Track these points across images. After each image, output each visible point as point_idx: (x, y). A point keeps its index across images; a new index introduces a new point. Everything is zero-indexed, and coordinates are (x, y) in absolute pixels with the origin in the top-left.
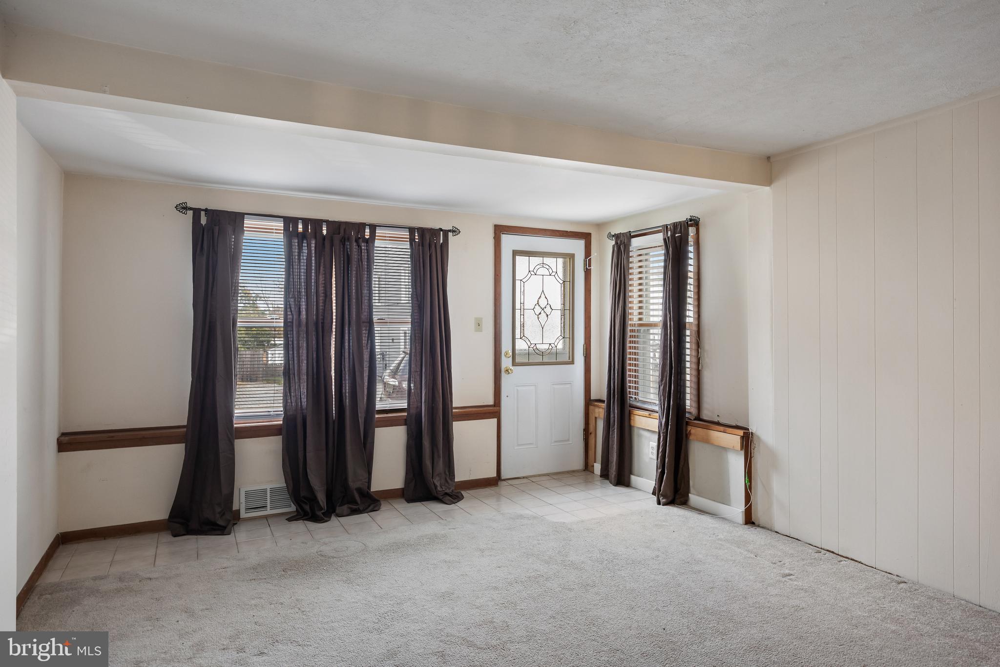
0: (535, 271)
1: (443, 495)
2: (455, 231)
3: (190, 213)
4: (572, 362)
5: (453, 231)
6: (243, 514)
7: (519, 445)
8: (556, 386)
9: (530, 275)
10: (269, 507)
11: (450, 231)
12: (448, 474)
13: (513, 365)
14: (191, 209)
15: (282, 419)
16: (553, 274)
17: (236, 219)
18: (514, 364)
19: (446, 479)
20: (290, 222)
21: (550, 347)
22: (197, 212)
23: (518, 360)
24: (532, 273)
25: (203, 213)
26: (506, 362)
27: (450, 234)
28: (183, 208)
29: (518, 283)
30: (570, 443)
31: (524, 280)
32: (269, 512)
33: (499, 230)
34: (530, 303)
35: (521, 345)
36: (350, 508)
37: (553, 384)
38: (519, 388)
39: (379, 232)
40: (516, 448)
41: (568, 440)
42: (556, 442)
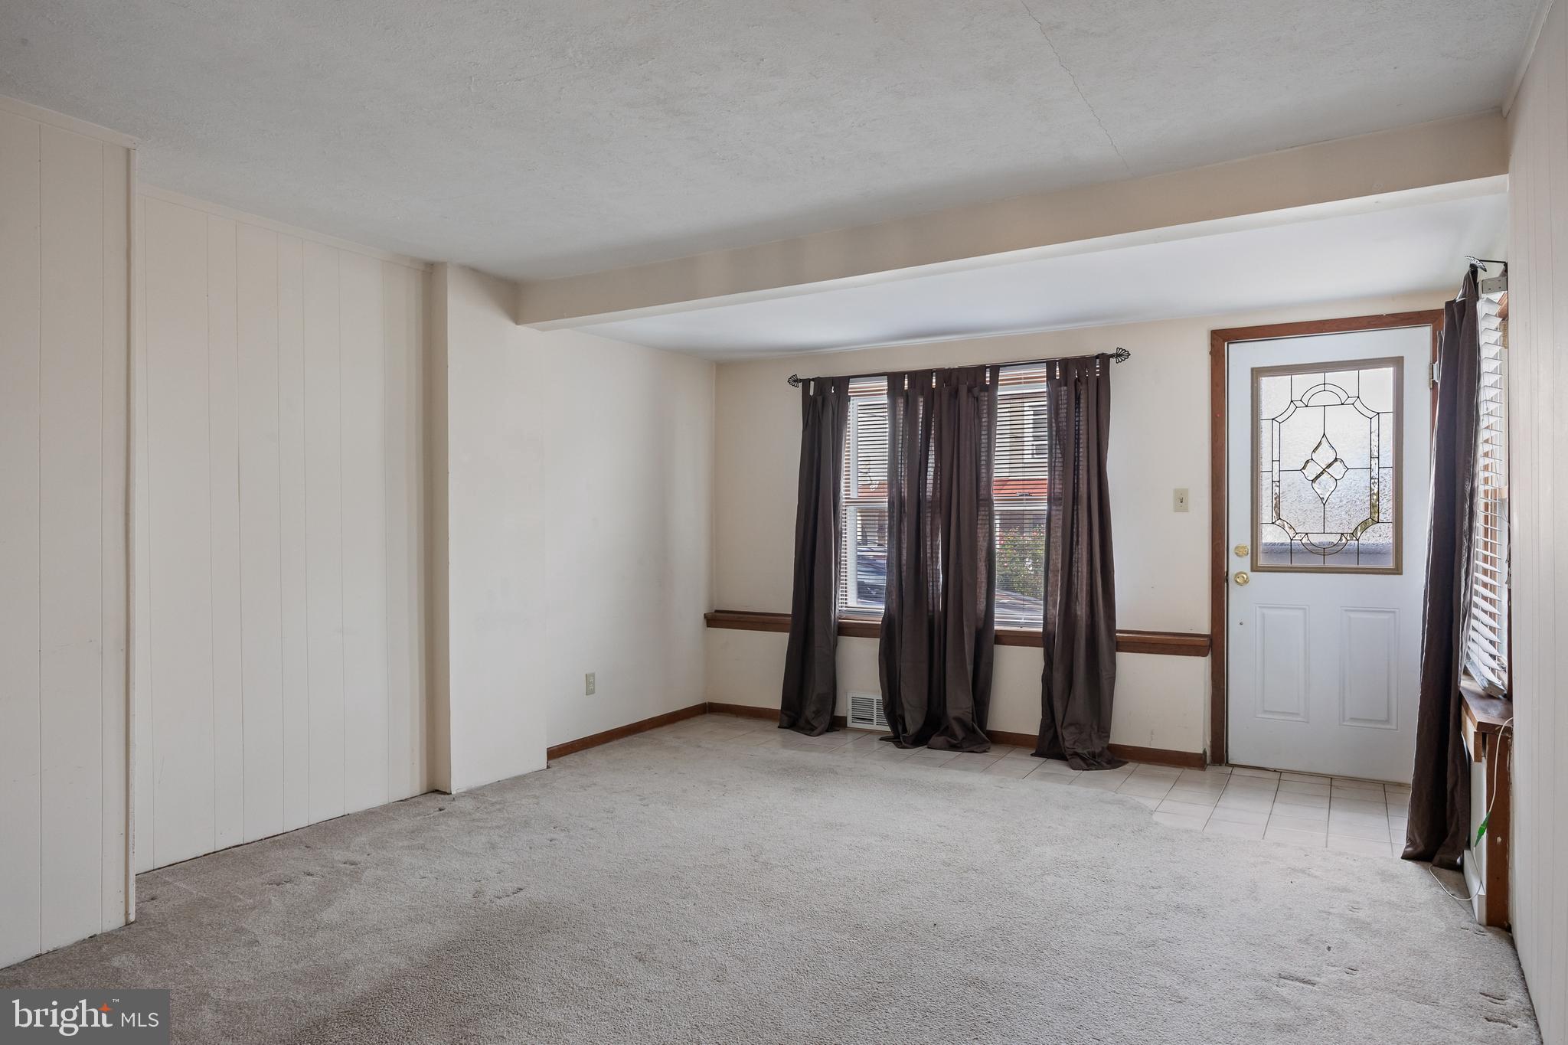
0: (1305, 400)
1: (1071, 755)
2: (1121, 355)
3: (800, 384)
4: (1397, 570)
5: (1118, 355)
6: (850, 724)
7: (1265, 712)
8: (1353, 615)
9: (1293, 407)
10: (875, 721)
11: (1112, 356)
12: (1096, 728)
13: (1253, 570)
14: (801, 380)
15: (881, 619)
16: (1350, 401)
17: (841, 384)
18: (1255, 568)
19: (1090, 736)
20: (894, 379)
21: (1344, 541)
22: (806, 383)
23: (1261, 562)
24: (1299, 404)
25: (812, 383)
26: (1237, 564)
27: (1113, 361)
28: (794, 381)
29: (1265, 426)
30: (1388, 727)
31: (1279, 419)
32: (874, 727)
33: (1221, 339)
34: (1293, 459)
35: (1271, 535)
36: (948, 742)
37: (1346, 610)
38: (1265, 611)
39: (1003, 374)
40: (1260, 716)
41: (1387, 721)
42: (1353, 719)
